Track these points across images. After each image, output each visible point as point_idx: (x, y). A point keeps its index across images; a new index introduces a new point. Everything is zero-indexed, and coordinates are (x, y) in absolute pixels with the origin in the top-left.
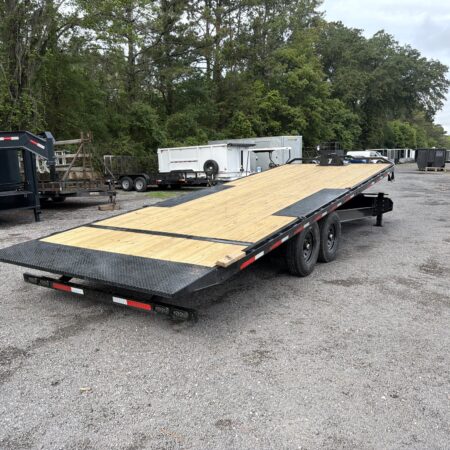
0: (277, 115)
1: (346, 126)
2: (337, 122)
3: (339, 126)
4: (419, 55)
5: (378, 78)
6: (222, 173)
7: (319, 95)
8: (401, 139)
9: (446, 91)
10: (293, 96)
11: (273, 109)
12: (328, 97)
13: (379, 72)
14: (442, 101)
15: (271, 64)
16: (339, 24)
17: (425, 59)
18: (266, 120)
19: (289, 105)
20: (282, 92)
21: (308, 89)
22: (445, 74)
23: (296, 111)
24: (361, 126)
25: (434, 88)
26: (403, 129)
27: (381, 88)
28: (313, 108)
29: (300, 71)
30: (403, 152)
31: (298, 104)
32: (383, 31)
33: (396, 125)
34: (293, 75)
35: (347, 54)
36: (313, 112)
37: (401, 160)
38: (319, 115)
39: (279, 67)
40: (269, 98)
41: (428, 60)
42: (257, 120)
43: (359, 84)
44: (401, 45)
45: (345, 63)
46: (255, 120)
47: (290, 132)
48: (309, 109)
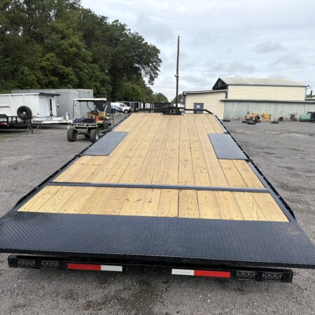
0: (55, 72)
1: (102, 84)
2: (96, 81)
3: (98, 84)
4: (143, 40)
5: (120, 53)
6: (35, 117)
7: (84, 60)
8: (132, 95)
9: (159, 66)
10: (66, 59)
11: (52, 67)
12: (90, 62)
13: (120, 48)
14: (158, 72)
15: (48, 33)
16: (89, 11)
17: (147, 43)
18: (46, 75)
19: (63, 65)
20: (57, 55)
21: (77, 55)
22: (159, 55)
23: (69, 70)
24: (112, 85)
25: (152, 64)
26: (133, 89)
27: (122, 59)
28: (81, 70)
29: (70, 41)
30: (137, 104)
31: (69, 65)
32: (118, 21)
33: (128, 85)
34: (65, 43)
35: (98, 33)
36: (82, 73)
37: (137, 109)
38: (85, 75)
39: (54, 36)
40: (48, 58)
41: (149, 44)
42: (40, 75)
43: (107, 56)
44: (132, 32)
45: (97, 39)
46: (38, 75)
47: (65, 86)
48: (78, 70)
